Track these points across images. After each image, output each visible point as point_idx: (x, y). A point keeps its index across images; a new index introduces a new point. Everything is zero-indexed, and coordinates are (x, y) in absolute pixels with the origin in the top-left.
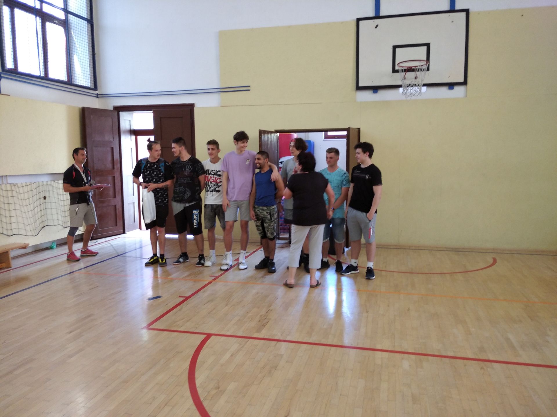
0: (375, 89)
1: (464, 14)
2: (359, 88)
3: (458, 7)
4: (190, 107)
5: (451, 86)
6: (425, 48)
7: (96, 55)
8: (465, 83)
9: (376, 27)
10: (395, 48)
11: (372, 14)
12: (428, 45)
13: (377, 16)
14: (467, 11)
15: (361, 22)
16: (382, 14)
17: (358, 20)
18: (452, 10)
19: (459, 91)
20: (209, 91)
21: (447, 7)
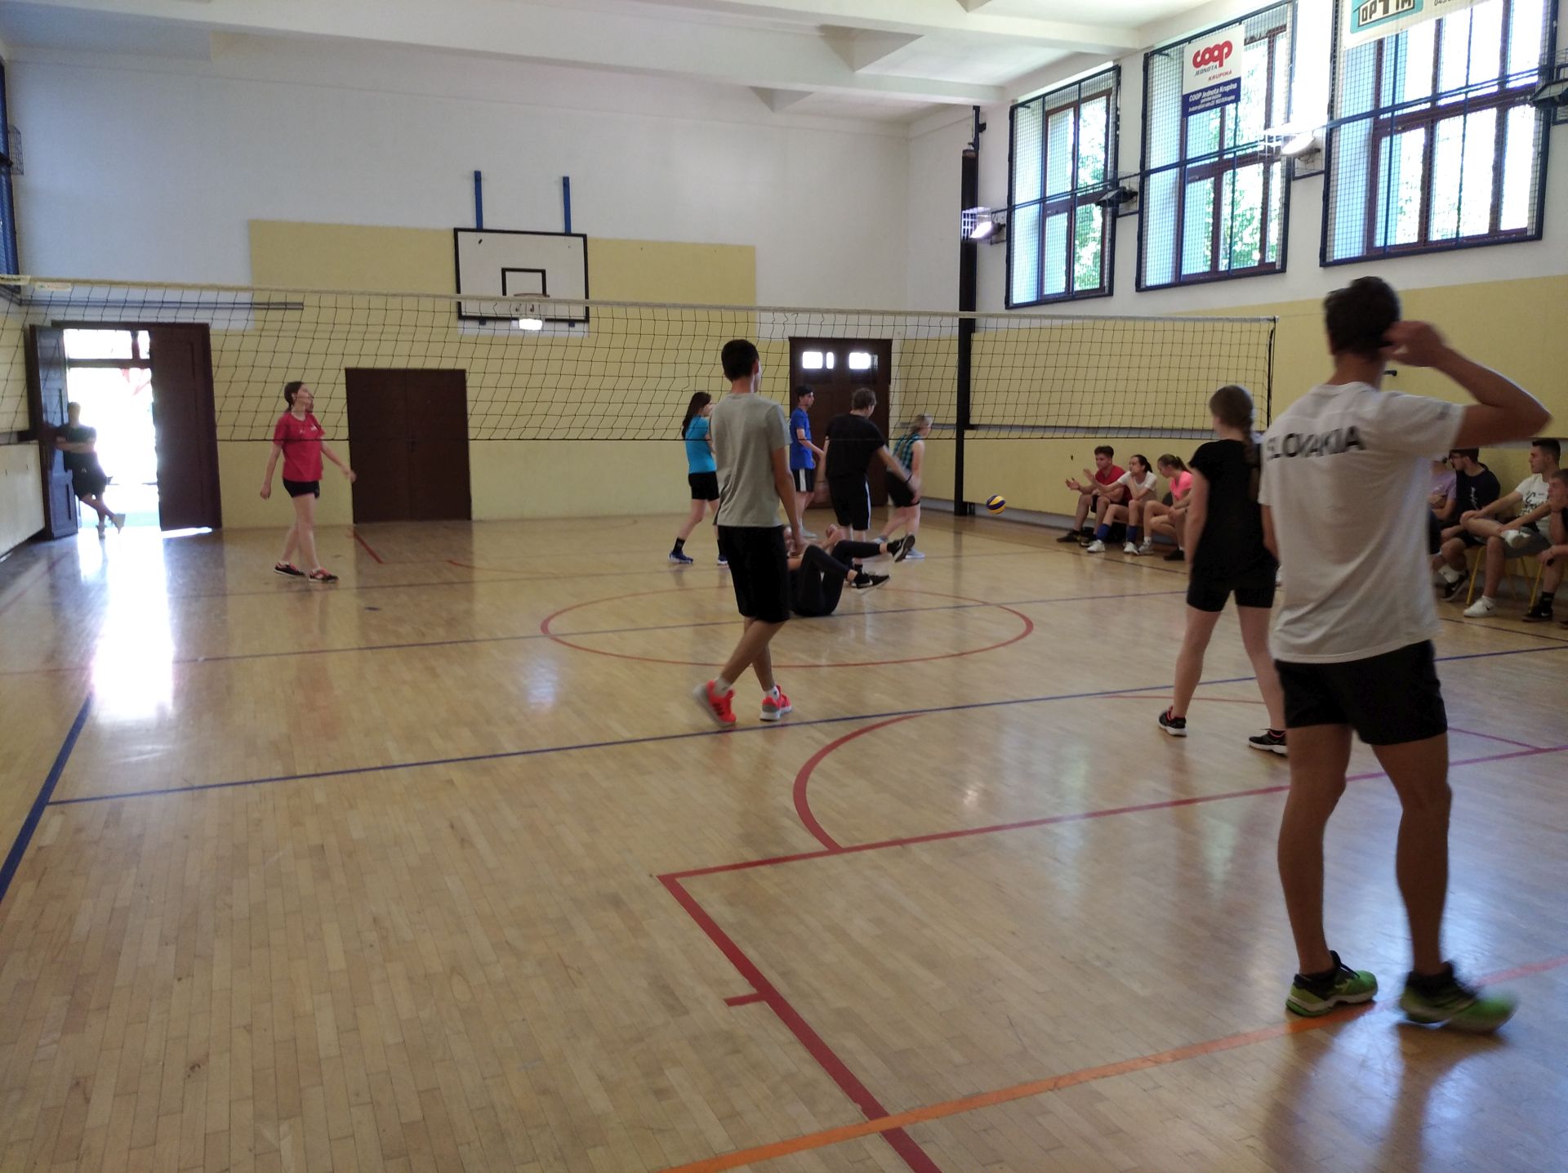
0: (482, 320)
1: (581, 240)
2: (461, 317)
3: (574, 230)
4: (203, 330)
5: (571, 322)
6: (540, 274)
7: (17, 235)
8: (586, 320)
9: (480, 241)
10: (504, 271)
11: (473, 225)
12: (543, 272)
13: (479, 229)
14: (584, 237)
15: (460, 234)
16: (486, 226)
17: (456, 231)
18: (568, 233)
19: (580, 329)
20: (234, 306)
21: (561, 228)
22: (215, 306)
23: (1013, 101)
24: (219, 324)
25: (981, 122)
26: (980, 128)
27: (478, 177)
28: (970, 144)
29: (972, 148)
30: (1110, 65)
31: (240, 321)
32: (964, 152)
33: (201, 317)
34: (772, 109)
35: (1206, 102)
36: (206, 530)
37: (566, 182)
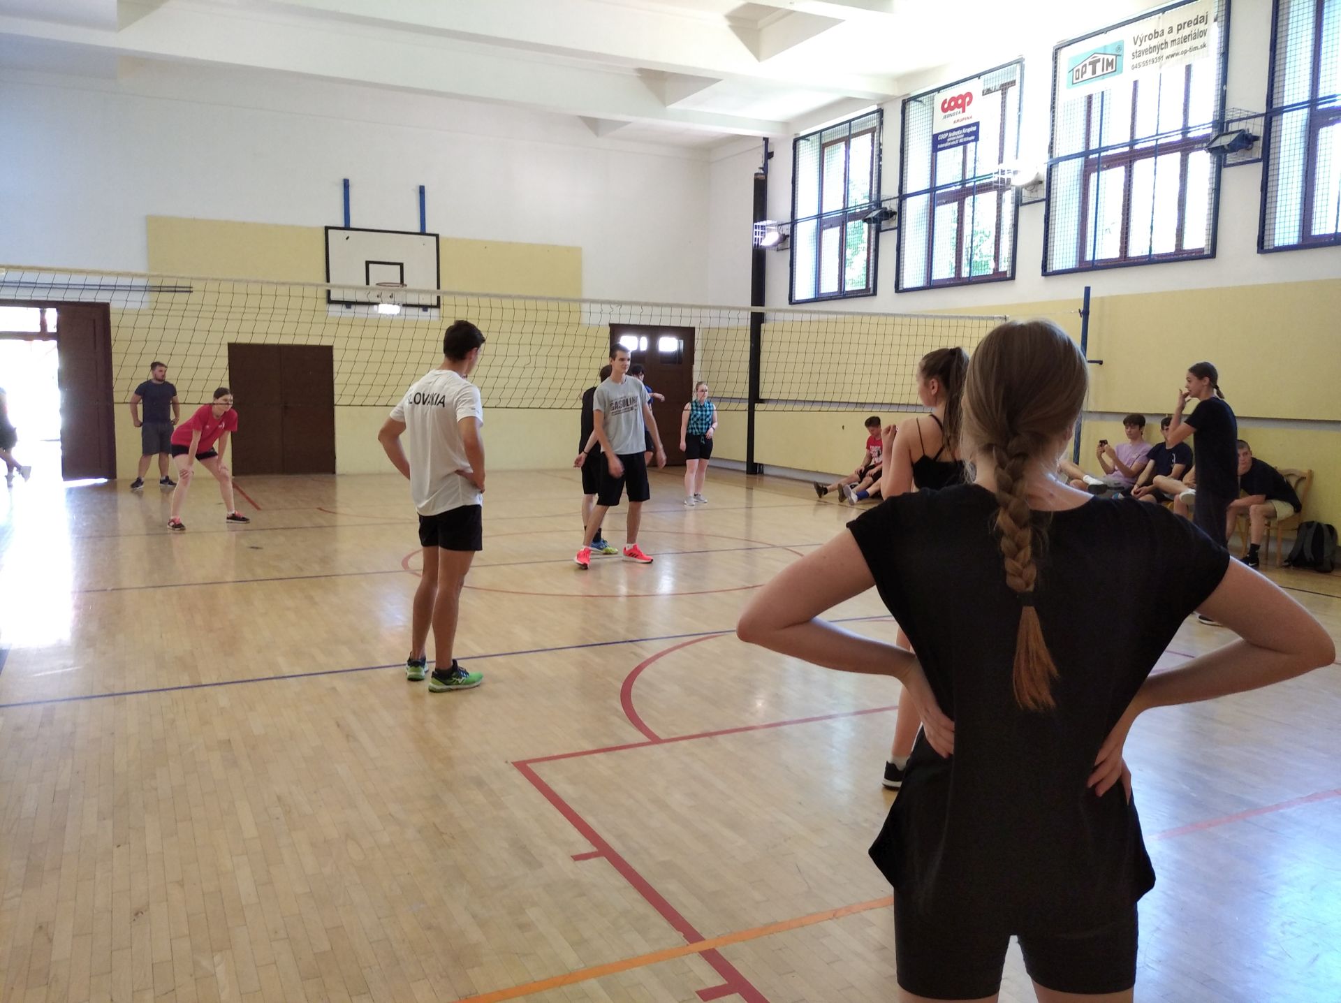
0: (348, 304)
1: (434, 239)
2: (330, 301)
3: (428, 230)
4: (104, 308)
5: (425, 308)
6: (399, 267)
8: (438, 306)
9: (347, 238)
10: (368, 263)
11: (342, 224)
12: (401, 265)
13: (347, 228)
14: (437, 236)
15: (330, 231)
16: (352, 225)
17: (327, 229)
18: (423, 233)
19: (434, 312)
20: (130, 289)
21: (418, 230)
22: (115, 288)
23: (796, 134)
24: (117, 303)
25: (769, 151)
26: (769, 155)
27: (346, 184)
28: (760, 168)
29: (762, 172)
30: (875, 108)
31: (136, 301)
32: (756, 174)
33: (102, 297)
34: (597, 134)
35: (952, 141)
36: (102, 481)
37: (422, 190)
